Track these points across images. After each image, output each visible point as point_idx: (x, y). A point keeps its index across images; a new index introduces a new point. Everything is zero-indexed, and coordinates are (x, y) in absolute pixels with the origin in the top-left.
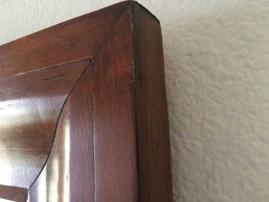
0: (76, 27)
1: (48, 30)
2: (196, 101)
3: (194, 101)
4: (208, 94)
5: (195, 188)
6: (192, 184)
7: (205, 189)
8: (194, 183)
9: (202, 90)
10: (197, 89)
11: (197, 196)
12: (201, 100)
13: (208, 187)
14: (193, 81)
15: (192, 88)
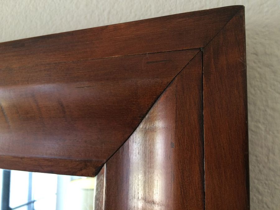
0: (185, 21)
1: (152, 20)
2: (260, 91)
3: (259, 92)
4: (271, 87)
5: (257, 160)
6: (254, 158)
7: (266, 160)
8: (256, 157)
9: (266, 84)
10: (261, 82)
11: (258, 167)
12: (265, 91)
13: (268, 160)
14: (257, 75)
15: (257, 81)
